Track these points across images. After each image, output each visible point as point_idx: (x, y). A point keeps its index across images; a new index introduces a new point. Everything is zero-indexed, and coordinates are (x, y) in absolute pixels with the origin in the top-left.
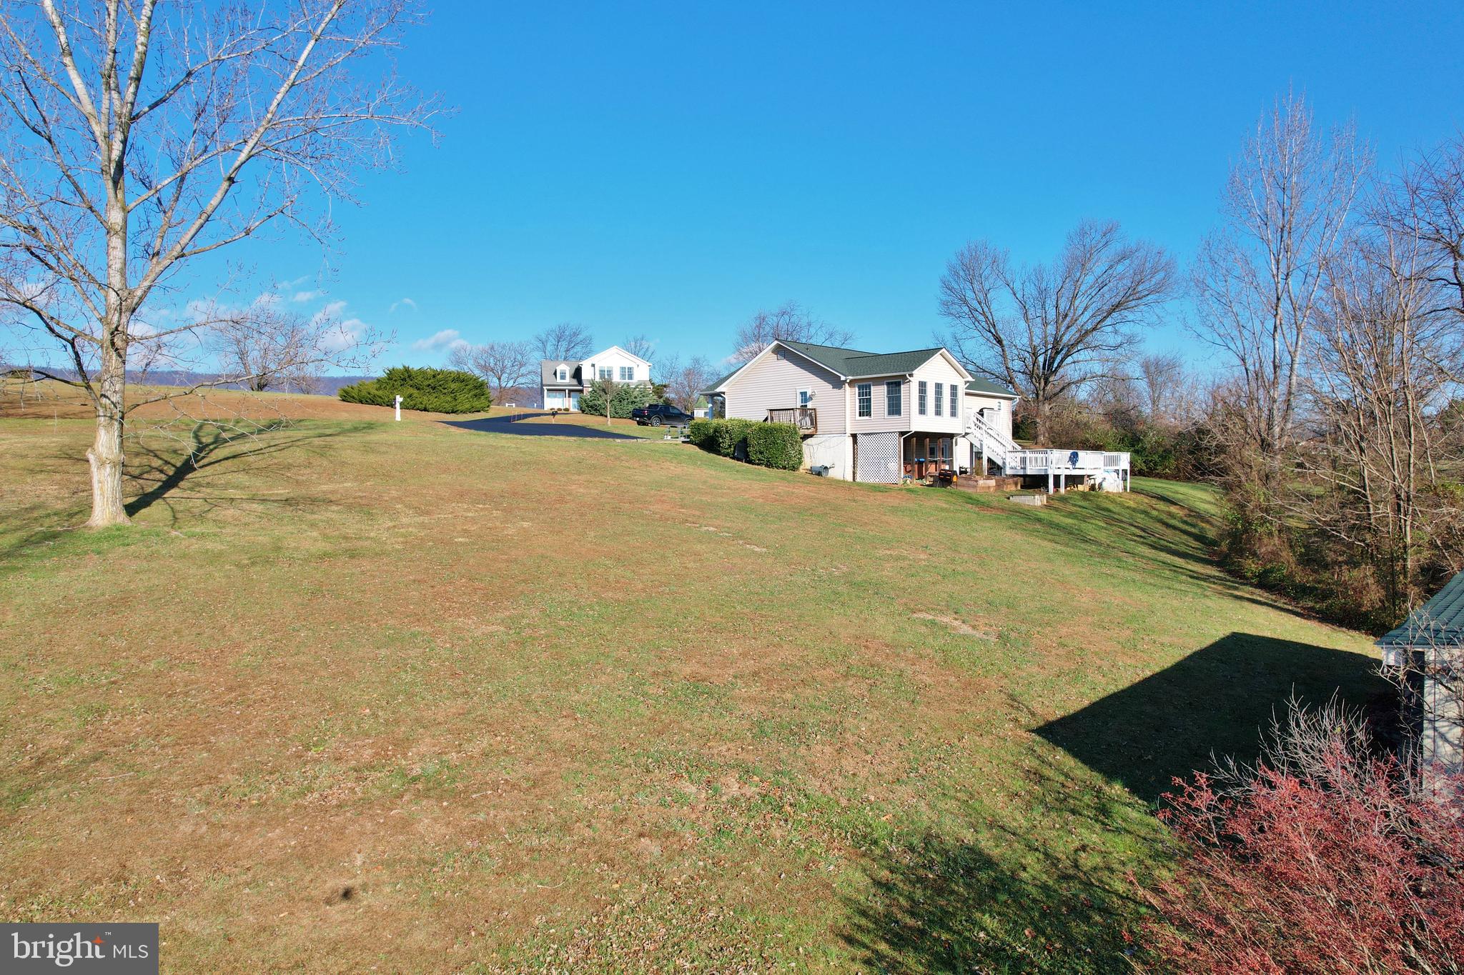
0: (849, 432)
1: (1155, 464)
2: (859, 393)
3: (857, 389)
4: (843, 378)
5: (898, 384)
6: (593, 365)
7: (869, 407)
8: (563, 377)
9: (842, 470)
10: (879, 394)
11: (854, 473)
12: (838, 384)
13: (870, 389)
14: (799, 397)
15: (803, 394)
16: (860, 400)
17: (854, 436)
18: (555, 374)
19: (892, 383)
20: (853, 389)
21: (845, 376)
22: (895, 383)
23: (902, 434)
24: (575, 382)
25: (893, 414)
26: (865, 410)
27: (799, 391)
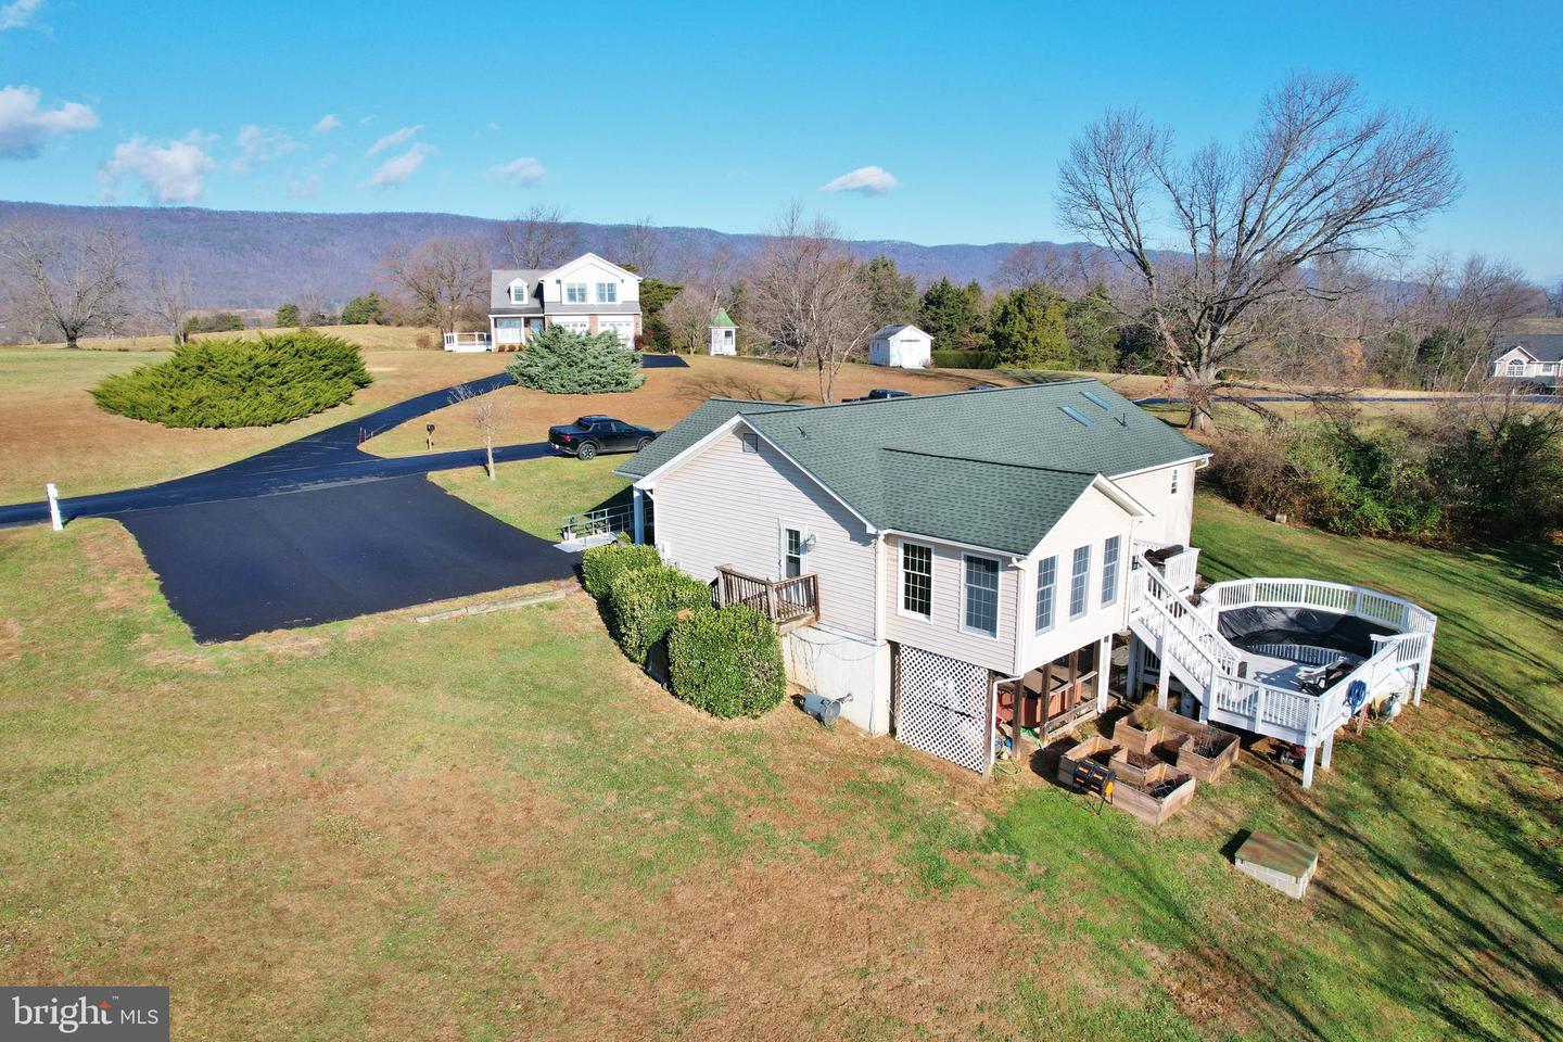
0: (882, 635)
1: (1408, 521)
2: (906, 560)
3: (901, 551)
4: (871, 529)
5: (992, 567)
6: (559, 282)
7: (926, 595)
8: (519, 297)
9: (867, 711)
10: (949, 576)
11: (892, 718)
12: (860, 536)
13: (929, 558)
14: (785, 538)
15: (794, 535)
16: (908, 575)
17: (895, 648)
18: (509, 291)
19: (978, 561)
20: (893, 549)
21: (877, 527)
22: (986, 562)
23: (995, 674)
24: (536, 303)
25: (978, 626)
26: (919, 597)
27: (785, 526)
